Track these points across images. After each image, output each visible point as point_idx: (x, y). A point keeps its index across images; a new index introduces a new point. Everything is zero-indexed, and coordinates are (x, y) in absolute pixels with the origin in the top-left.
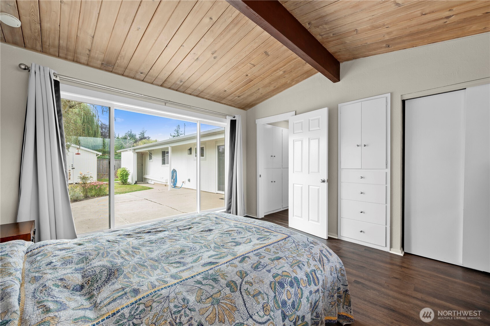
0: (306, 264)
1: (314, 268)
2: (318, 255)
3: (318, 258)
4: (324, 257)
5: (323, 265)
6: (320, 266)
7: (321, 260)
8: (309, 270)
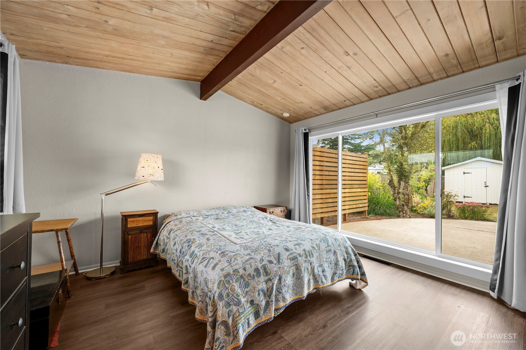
0: (200, 249)
1: (198, 255)
2: (208, 256)
3: (206, 257)
4: (207, 260)
5: (201, 263)
6: (200, 259)
7: (204, 259)
8: (196, 252)
